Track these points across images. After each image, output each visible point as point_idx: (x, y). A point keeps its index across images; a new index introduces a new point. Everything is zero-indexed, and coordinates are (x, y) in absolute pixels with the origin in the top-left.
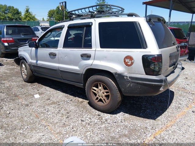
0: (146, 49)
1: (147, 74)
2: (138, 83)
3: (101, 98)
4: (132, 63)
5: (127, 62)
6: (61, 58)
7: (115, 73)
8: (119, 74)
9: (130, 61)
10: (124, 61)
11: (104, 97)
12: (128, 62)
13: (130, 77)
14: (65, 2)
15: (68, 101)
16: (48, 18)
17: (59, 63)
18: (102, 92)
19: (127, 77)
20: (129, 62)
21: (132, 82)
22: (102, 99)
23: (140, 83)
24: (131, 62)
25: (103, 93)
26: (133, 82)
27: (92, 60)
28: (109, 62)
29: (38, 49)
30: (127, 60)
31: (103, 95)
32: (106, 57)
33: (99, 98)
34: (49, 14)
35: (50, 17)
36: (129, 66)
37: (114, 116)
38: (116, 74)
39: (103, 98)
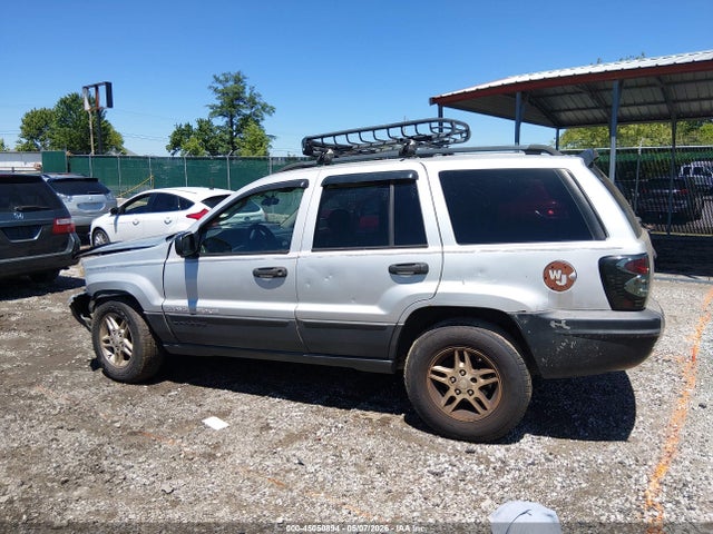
0: (604, 240)
1: (615, 308)
2: (593, 337)
3: (467, 397)
4: (571, 282)
5: (556, 280)
6: (309, 283)
7: (519, 316)
8: (531, 315)
9: (564, 277)
10: (545, 278)
11: (478, 394)
12: (558, 277)
13: (569, 323)
14: (109, 86)
15: (340, 425)
16: (24, 141)
17: (297, 300)
18: (468, 377)
19: (560, 322)
20: (560, 280)
21: (574, 335)
22: (471, 399)
23: (600, 335)
24: (568, 278)
25: (474, 380)
26: (577, 336)
27: (432, 279)
28: (495, 283)
29: (200, 259)
30: (553, 275)
31: (475, 387)
32: (482, 270)
33: (459, 398)
34: (28, 125)
35: (32, 138)
36: (561, 289)
37: (513, 446)
38: (523, 315)
39: (473, 397)
